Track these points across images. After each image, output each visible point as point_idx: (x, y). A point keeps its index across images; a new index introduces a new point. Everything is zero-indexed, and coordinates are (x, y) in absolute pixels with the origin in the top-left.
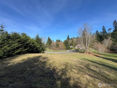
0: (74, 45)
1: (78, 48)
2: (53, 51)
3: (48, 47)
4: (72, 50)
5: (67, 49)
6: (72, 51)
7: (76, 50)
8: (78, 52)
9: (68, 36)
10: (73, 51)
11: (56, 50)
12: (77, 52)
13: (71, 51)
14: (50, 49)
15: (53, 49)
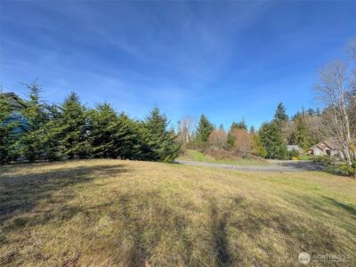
0: (306, 143)
1: (328, 152)
2: (213, 159)
3: (199, 147)
4: (295, 160)
5: (273, 158)
6: (293, 164)
7: (314, 162)
8: (321, 170)
9: (280, 107)
10: (299, 166)
11: (223, 158)
12: (318, 169)
13: (286, 165)
14: (202, 152)
15: (214, 154)
